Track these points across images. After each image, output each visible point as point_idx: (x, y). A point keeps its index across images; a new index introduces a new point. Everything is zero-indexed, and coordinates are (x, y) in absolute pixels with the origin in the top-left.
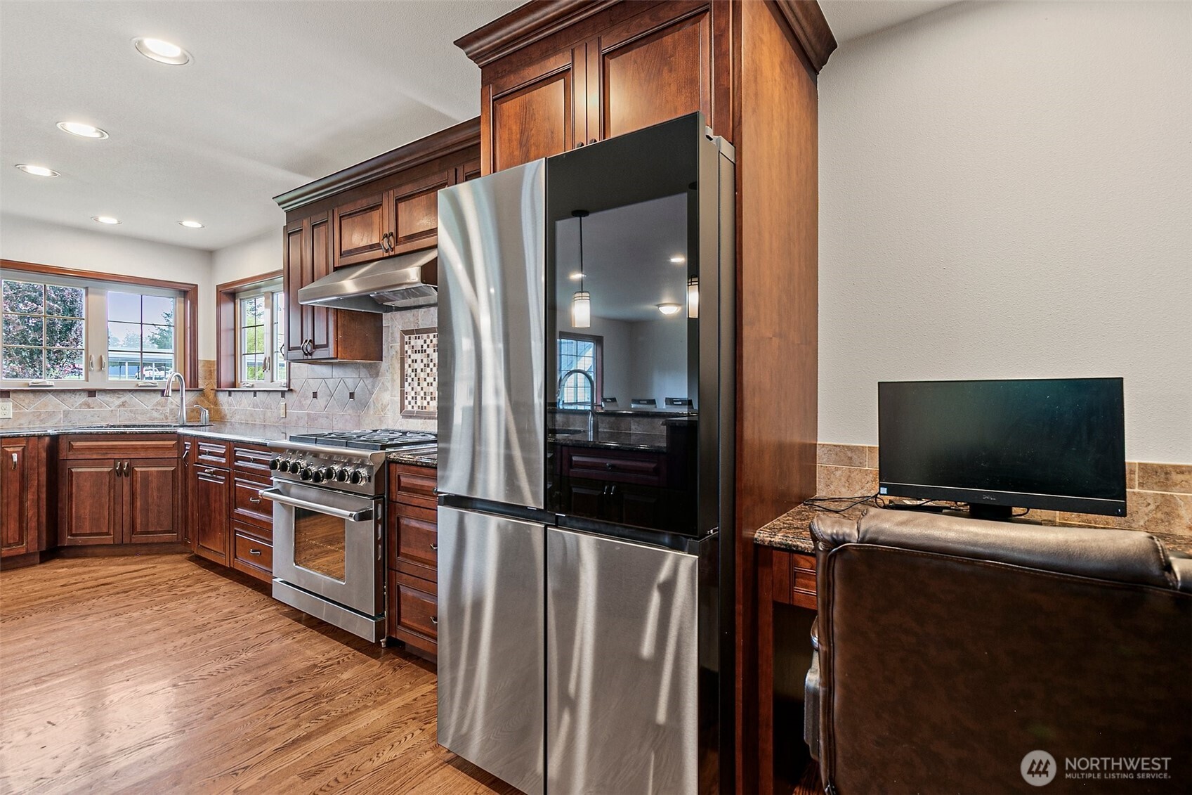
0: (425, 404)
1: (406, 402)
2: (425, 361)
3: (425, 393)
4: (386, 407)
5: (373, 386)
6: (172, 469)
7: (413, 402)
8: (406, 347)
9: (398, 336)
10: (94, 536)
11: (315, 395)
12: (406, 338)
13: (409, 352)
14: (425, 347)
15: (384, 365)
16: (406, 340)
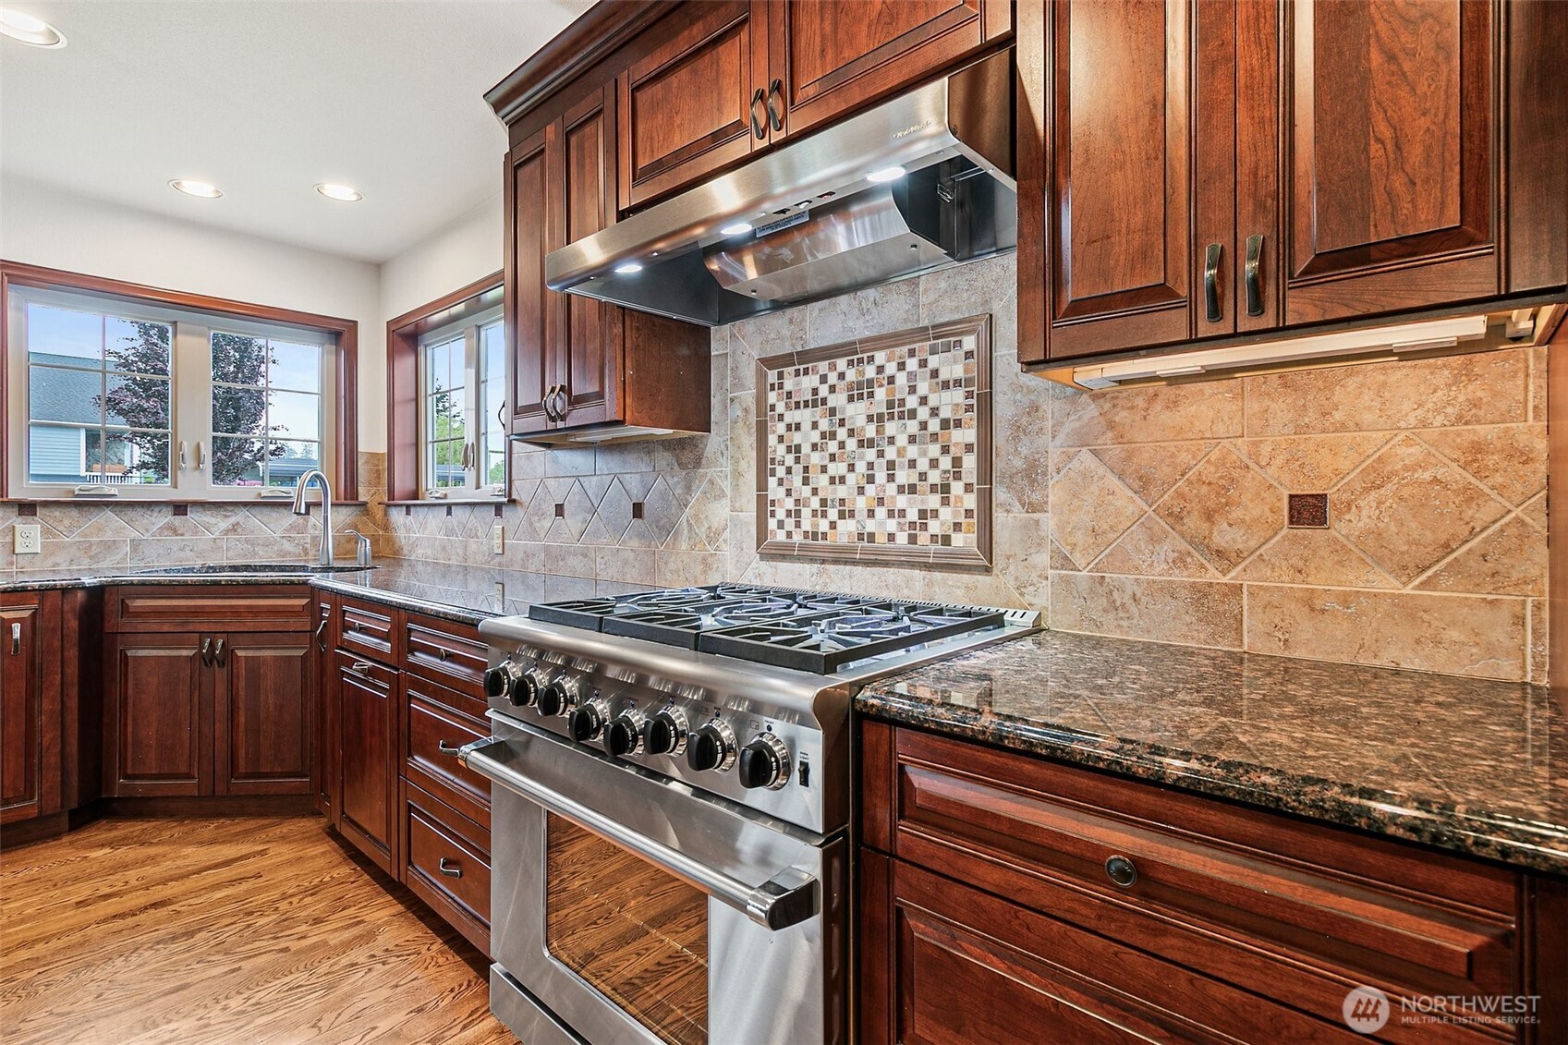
0: (823, 525)
1: (772, 524)
2: (824, 425)
3: (824, 502)
4: (718, 534)
5: (688, 489)
6: (301, 653)
7: (790, 524)
8: (772, 397)
9: (749, 373)
10: (164, 779)
11: (560, 510)
12: (772, 376)
13: (780, 408)
14: (823, 392)
15: (714, 441)
16: (770, 381)
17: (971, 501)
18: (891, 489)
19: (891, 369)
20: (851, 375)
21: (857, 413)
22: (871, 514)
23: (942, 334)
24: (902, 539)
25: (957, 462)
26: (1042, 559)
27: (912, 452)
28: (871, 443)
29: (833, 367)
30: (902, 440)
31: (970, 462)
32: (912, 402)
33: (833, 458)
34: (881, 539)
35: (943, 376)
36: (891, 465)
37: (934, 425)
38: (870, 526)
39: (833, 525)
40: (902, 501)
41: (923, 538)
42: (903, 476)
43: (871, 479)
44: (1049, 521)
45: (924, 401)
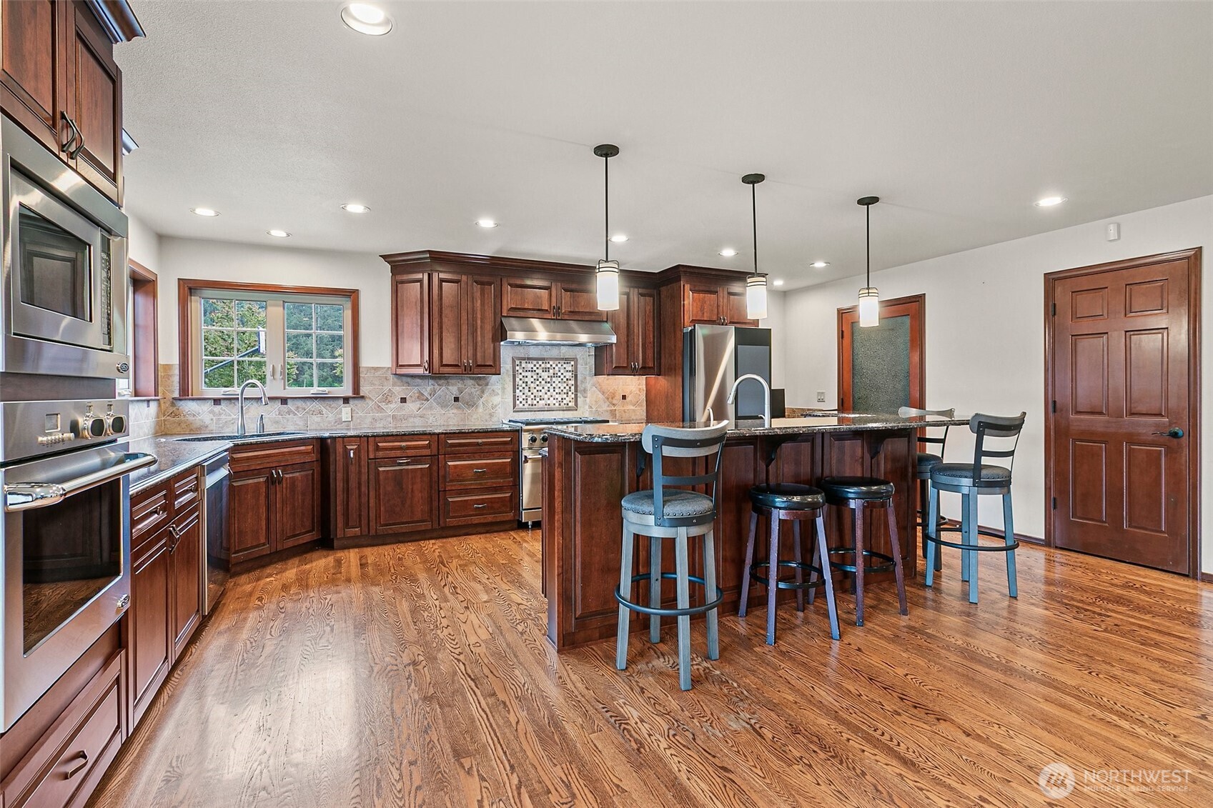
0: (535, 402)
1: (518, 402)
2: (535, 377)
3: (535, 396)
4: (496, 406)
5: (483, 392)
7: (524, 402)
8: (517, 368)
9: (509, 360)
10: (255, 548)
13: (520, 371)
14: (535, 368)
16: (517, 363)
17: (573, 396)
18: (555, 393)
19: (554, 366)
20: (543, 366)
21: (545, 375)
22: (549, 399)
23: (567, 360)
24: (557, 404)
25: (570, 388)
26: (587, 407)
27: (559, 385)
28: (549, 382)
29: (538, 363)
30: (557, 382)
31: (573, 388)
32: (559, 374)
33: (538, 385)
34: (552, 405)
35: (567, 369)
36: (554, 388)
37: (565, 380)
38: (549, 402)
39: (538, 402)
40: (557, 396)
41: (562, 404)
42: (557, 390)
43: (549, 391)
44: (588, 400)
45: (562, 374)
